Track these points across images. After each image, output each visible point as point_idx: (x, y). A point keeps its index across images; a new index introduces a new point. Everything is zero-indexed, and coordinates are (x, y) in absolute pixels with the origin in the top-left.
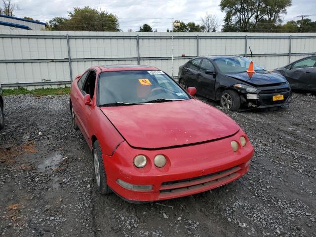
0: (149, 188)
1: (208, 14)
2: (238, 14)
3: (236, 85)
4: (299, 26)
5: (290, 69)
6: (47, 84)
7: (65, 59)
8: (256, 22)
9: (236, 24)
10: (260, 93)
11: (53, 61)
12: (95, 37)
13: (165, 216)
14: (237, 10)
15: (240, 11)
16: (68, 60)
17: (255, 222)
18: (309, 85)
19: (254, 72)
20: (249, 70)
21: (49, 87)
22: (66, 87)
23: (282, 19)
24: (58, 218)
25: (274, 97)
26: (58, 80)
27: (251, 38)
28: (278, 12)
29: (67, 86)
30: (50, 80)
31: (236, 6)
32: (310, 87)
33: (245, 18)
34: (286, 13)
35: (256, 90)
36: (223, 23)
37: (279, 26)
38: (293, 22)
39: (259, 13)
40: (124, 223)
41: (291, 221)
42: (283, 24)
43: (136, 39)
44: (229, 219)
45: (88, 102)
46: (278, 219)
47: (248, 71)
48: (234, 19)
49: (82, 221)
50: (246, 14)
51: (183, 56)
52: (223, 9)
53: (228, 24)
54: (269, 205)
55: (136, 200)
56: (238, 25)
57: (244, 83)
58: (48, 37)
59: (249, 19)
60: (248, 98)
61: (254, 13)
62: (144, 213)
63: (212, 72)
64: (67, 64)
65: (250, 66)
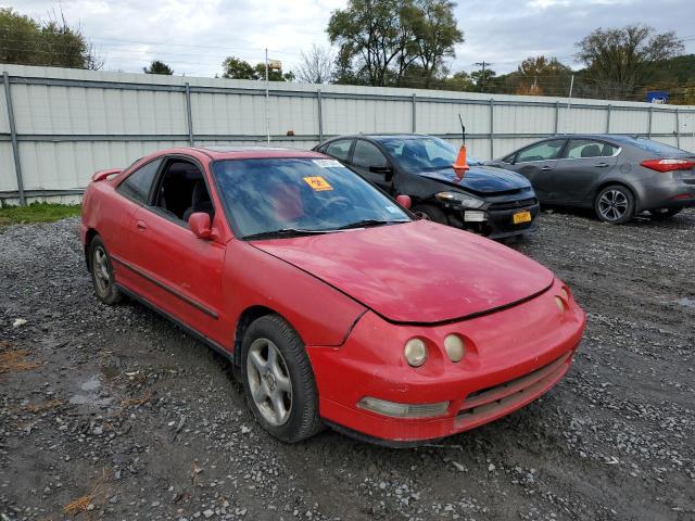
0: (443, 408)
1: (317, 46)
2: (365, 50)
3: (440, 194)
4: (475, 83)
5: (513, 164)
8: (401, 71)
9: (361, 73)
10: (489, 209)
12: (81, 84)
13: (461, 468)
14: (363, 44)
15: (368, 47)
16: (6, 138)
17: (627, 451)
18: (551, 194)
19: (467, 167)
20: (457, 163)
23: (448, 68)
24: (224, 511)
25: (515, 216)
27: (422, 100)
28: (439, 53)
29: (9, 202)
31: (361, 34)
32: (553, 197)
33: (379, 62)
34: (454, 56)
35: (482, 203)
36: (334, 68)
37: (443, 81)
38: (464, 75)
39: (405, 51)
40: (389, 495)
41: (683, 439)
42: (450, 76)
43: (184, 92)
44: (582, 453)
45: (207, 230)
46: (661, 440)
47: (455, 166)
48: (357, 62)
49: (287, 507)
50: (381, 51)
51: (290, 134)
52: (333, 39)
53: (344, 71)
54: (628, 417)
55: (412, 438)
56: (366, 74)
57: (456, 189)
59: (386, 63)
60: (466, 219)
61: (396, 52)
62: (413, 468)
63: (385, 169)
64: (5, 148)
65: (460, 155)
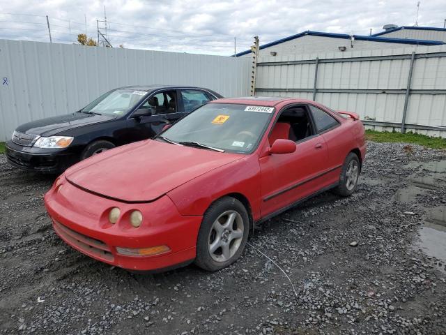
6: (369, 123)
7: (402, 90)
11: (384, 92)
16: (405, 92)
21: (371, 128)
22: (394, 132)
26: (386, 120)
29: (397, 130)
30: (375, 119)
58: (385, 58)
64: (402, 98)
